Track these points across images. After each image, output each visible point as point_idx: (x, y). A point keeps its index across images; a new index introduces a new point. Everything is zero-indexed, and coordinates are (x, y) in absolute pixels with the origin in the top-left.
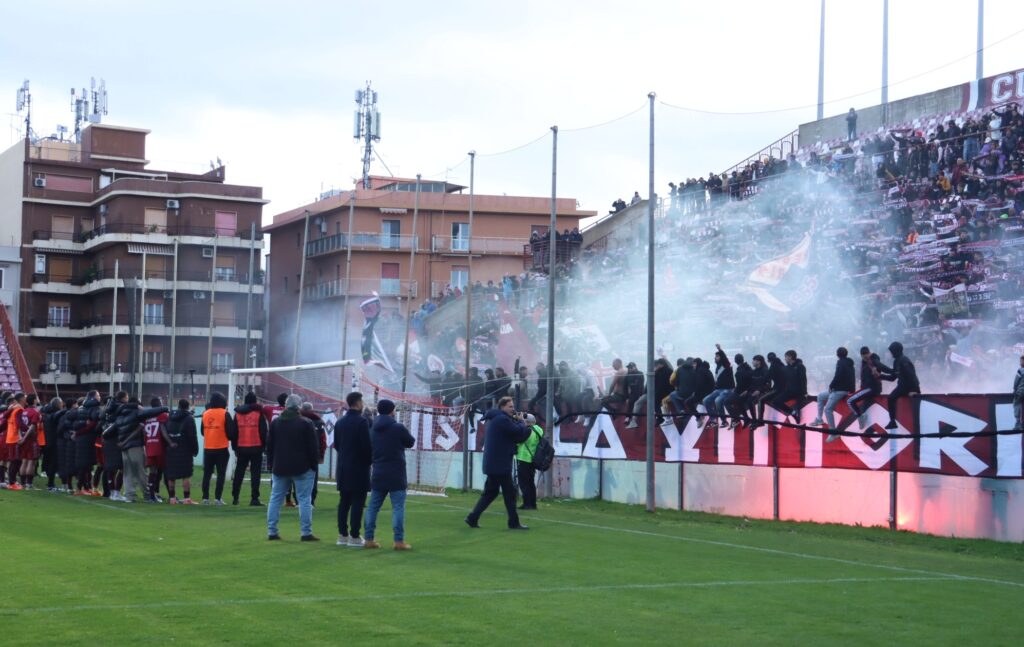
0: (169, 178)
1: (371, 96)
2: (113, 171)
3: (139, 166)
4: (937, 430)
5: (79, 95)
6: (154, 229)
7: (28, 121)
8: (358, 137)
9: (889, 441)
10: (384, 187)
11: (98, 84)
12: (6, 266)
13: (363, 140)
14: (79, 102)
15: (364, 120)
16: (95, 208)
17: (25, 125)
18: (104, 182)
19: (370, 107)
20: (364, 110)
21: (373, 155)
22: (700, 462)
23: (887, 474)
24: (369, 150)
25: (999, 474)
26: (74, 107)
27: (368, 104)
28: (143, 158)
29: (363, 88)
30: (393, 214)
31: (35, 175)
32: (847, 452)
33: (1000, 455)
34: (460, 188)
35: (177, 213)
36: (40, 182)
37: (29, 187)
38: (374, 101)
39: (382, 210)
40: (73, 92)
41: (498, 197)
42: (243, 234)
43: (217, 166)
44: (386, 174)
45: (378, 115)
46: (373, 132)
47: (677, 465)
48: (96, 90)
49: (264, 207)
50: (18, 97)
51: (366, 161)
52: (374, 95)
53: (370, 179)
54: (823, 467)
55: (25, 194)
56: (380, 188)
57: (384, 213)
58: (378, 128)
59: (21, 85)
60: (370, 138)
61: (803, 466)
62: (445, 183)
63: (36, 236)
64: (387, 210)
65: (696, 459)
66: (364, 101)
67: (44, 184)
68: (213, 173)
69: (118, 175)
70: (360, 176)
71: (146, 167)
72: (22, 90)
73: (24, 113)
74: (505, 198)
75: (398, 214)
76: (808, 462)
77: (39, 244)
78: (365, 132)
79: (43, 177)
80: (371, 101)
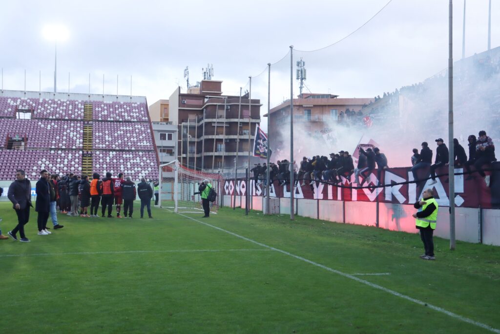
0: (228, 98)
1: (302, 63)
2: (208, 96)
3: (219, 94)
4: (390, 183)
5: (205, 70)
6: (221, 117)
7: (188, 81)
8: (298, 79)
9: (376, 189)
10: (307, 97)
11: (210, 66)
12: (173, 132)
13: (300, 80)
14: (205, 73)
15: (300, 72)
16: (203, 110)
17: (187, 82)
18: (206, 100)
19: (302, 68)
20: (300, 69)
21: (304, 85)
22: (323, 199)
23: (376, 203)
24: (302, 83)
25: (409, 203)
26: (203, 75)
27: (301, 66)
28: (220, 91)
29: (300, 61)
30: (308, 107)
31: (183, 99)
32: (364, 195)
33: (409, 195)
34: (336, 96)
35: (229, 110)
36: (184, 102)
37: (181, 104)
38: (304, 65)
39: (304, 106)
40: (203, 69)
41: (352, 99)
42: (252, 117)
43: (247, 93)
44: (309, 92)
45: (305, 70)
46: (303, 77)
47: (317, 201)
48: (210, 68)
49: (261, 107)
50: (185, 72)
51: (301, 88)
52: (304, 63)
53: (302, 94)
54: (357, 201)
55: (179, 107)
56: (306, 98)
57: (305, 107)
58: (305, 75)
59: (185, 68)
60: (302, 79)
61: (351, 200)
62: (330, 95)
63: (183, 121)
64: (305, 106)
65: (322, 198)
66: (300, 65)
67: (185, 102)
68: (245, 95)
69: (209, 98)
70: (299, 94)
71: (222, 95)
72: (186, 70)
73: (186, 78)
74: (355, 99)
75: (310, 107)
76: (353, 199)
77: (183, 124)
78: (300, 77)
79: (185, 100)
80: (302, 65)
